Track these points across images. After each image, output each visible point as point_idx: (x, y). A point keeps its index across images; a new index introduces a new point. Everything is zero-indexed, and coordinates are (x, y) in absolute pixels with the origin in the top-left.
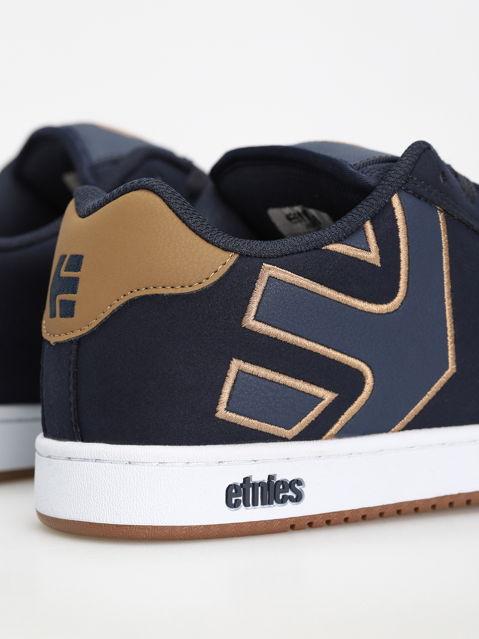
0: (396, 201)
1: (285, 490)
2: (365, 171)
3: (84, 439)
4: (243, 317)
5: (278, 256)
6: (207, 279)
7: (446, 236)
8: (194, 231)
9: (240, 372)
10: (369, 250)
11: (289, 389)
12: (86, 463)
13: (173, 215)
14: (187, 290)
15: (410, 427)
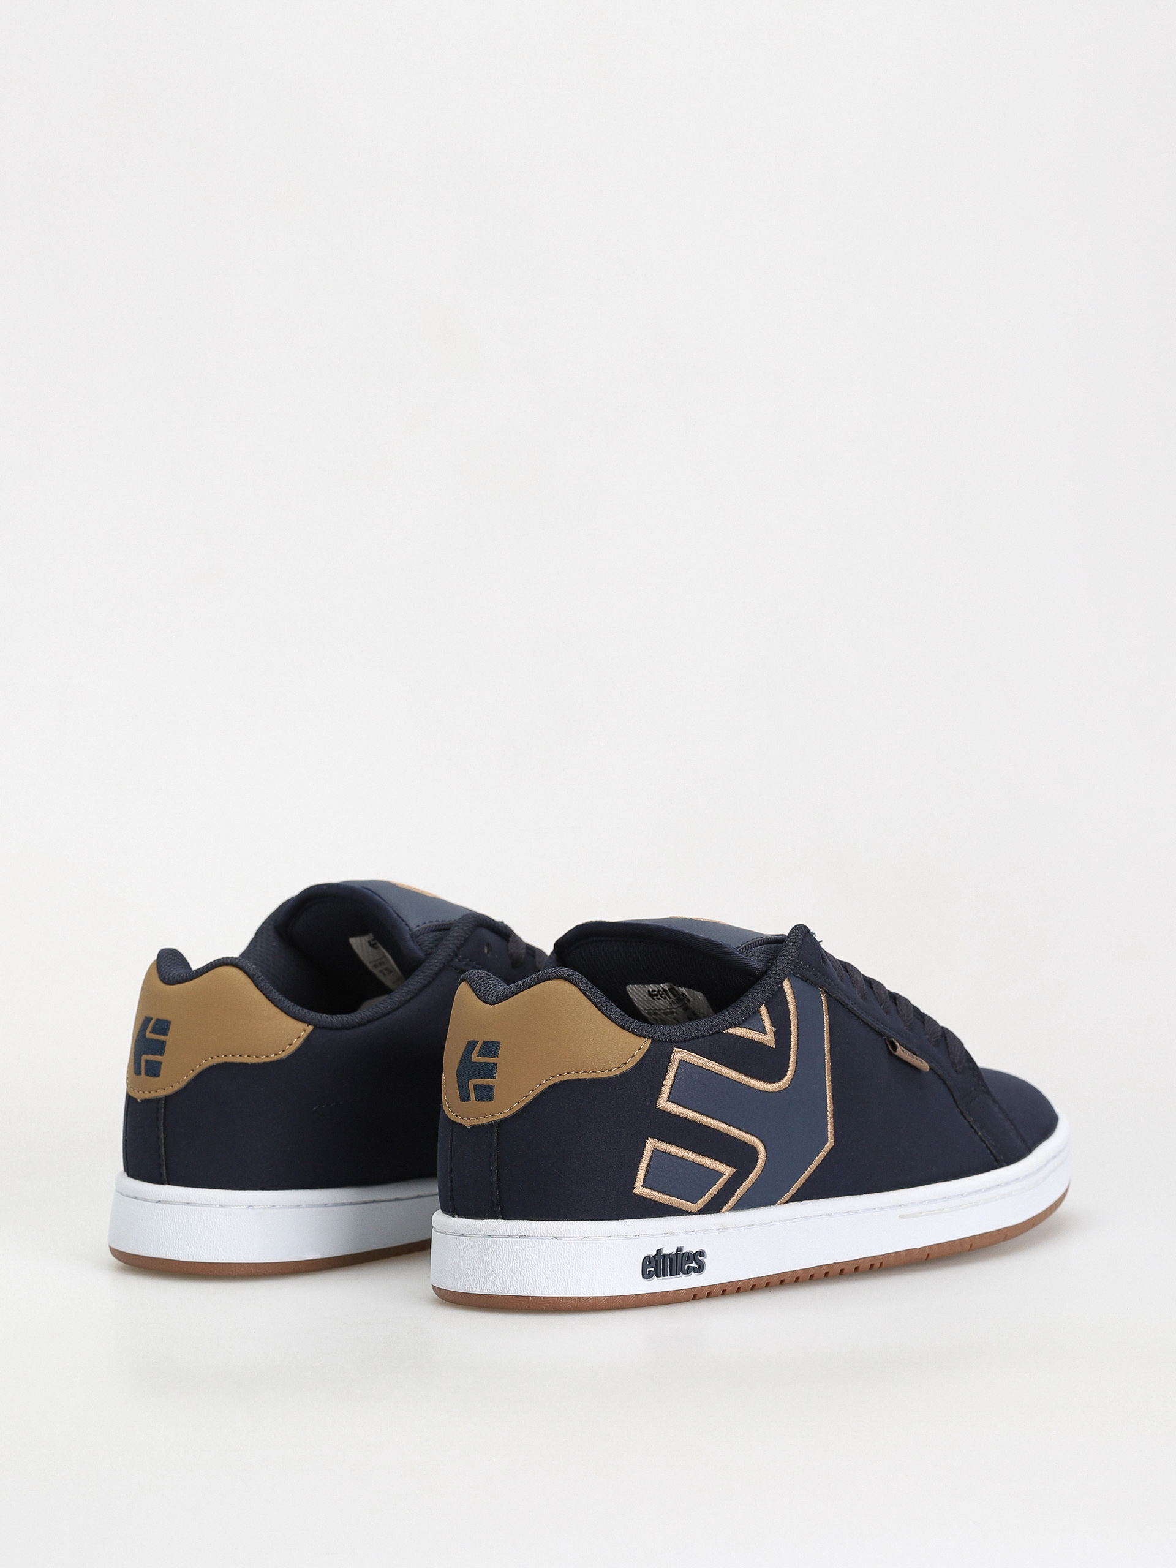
0: (786, 984)
1: (690, 1261)
2: (750, 955)
3: (506, 1216)
4: (657, 1100)
5: (685, 1041)
6: (625, 1064)
7: (827, 1016)
8: (610, 1018)
9: (655, 1151)
10: (765, 1033)
11: (697, 1165)
12: (510, 1239)
13: (590, 1003)
14: (607, 1074)
15: (793, 1199)
